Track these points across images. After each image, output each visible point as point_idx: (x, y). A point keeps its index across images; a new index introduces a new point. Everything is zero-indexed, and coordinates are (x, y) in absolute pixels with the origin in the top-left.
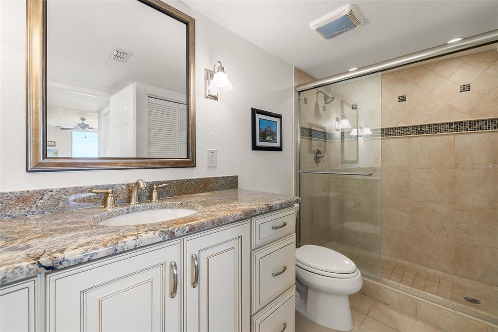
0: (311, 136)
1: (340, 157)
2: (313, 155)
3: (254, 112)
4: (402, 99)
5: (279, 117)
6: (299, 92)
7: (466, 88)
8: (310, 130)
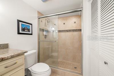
0: (43, 31)
1: (52, 37)
2: (44, 36)
3: (19, 21)
4: (64, 24)
5: (31, 24)
6: (39, 18)
7: (75, 22)
8: (43, 29)
